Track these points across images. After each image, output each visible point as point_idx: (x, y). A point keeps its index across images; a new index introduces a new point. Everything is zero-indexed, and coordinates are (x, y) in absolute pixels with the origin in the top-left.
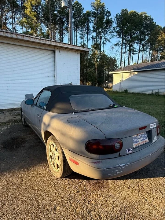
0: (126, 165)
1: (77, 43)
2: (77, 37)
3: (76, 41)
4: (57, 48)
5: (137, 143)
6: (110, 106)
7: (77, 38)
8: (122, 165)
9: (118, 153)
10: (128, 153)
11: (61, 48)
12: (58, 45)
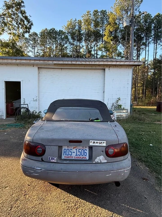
0: (41, 170)
1: (156, 56)
2: (156, 49)
3: (155, 54)
4: (107, 66)
5: (69, 156)
6: (90, 120)
7: (156, 51)
8: (37, 168)
9: (41, 158)
10: (52, 161)
11: (111, 66)
12: (106, 64)
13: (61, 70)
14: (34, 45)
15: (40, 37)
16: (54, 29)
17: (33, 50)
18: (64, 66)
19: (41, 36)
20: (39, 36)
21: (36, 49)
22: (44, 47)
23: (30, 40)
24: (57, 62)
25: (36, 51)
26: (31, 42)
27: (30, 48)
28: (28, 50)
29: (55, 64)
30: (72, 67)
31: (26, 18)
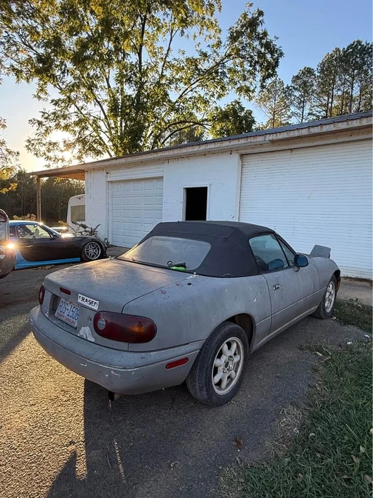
13: (289, 152)
14: (302, 99)
15: (319, 74)
16: (359, 42)
17: (299, 112)
18: (295, 143)
19: (322, 71)
20: (317, 74)
21: (308, 106)
22: (326, 98)
23: (294, 88)
24: (275, 135)
25: (306, 111)
26: (297, 94)
27: (293, 109)
28: (289, 113)
29: (273, 142)
30: (316, 140)
31: (268, 46)
